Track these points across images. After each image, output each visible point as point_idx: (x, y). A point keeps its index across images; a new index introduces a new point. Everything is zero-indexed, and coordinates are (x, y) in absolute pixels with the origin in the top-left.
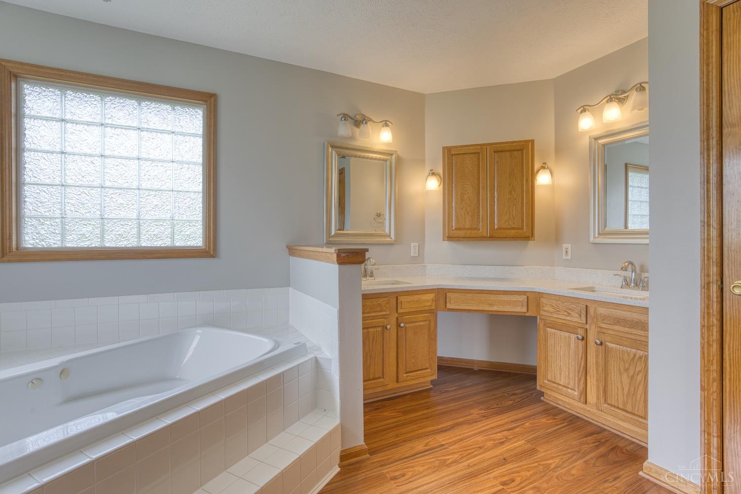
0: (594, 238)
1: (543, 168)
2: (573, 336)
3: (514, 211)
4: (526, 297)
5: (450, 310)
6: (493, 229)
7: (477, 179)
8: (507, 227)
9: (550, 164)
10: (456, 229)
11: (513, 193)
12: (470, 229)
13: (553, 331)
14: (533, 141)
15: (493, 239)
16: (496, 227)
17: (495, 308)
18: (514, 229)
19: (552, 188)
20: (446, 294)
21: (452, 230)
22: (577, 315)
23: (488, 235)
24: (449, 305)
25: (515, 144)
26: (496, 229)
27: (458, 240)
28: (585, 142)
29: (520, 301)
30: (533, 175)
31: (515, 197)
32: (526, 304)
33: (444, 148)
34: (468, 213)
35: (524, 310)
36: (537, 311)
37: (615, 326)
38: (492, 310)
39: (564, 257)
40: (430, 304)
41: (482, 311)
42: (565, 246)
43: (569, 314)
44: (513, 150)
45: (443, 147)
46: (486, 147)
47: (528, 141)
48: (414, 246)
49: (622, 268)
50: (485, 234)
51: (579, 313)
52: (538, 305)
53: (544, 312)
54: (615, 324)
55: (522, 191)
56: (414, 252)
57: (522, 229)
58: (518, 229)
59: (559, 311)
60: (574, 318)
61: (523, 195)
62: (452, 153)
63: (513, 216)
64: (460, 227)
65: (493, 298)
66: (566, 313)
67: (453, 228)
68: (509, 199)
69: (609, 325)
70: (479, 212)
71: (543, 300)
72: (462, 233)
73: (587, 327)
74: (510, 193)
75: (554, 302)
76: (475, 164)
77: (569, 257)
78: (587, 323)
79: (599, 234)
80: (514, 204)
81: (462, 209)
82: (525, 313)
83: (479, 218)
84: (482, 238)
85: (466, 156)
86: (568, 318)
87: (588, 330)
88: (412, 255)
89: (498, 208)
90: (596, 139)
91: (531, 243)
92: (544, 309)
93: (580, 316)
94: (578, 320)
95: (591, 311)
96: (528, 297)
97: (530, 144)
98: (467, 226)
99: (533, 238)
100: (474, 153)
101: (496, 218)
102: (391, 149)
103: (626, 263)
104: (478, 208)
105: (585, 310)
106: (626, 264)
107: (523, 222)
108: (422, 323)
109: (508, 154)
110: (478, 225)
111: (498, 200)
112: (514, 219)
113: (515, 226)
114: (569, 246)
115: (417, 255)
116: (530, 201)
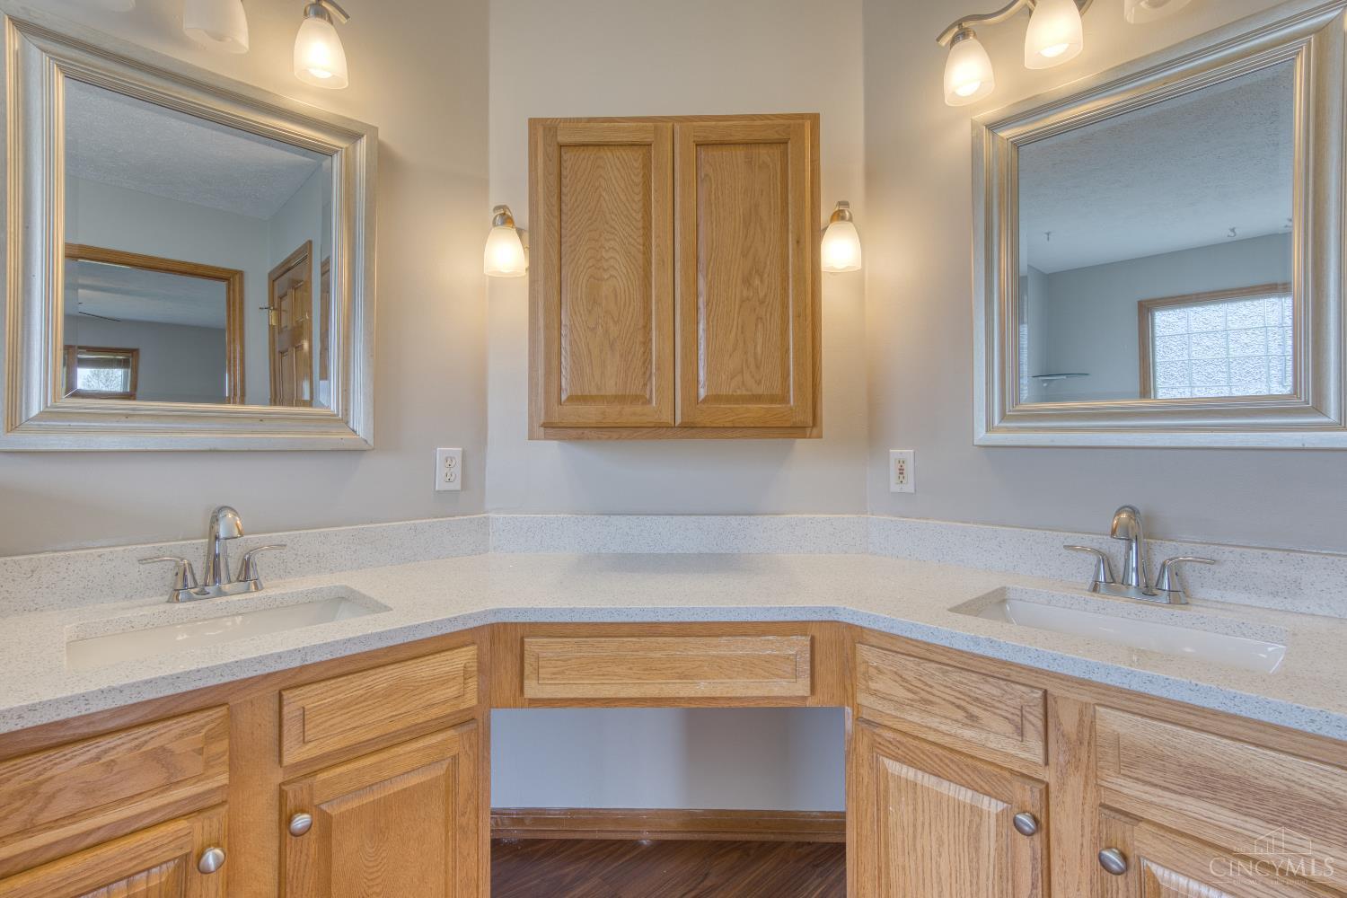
0: (990, 427)
1: (839, 216)
2: (992, 806)
3: (760, 342)
4: (806, 641)
5: (536, 702)
6: (692, 399)
7: (641, 232)
8: (739, 392)
9: (857, 207)
10: (572, 399)
11: (757, 282)
12: (621, 399)
13: (908, 773)
14: (815, 118)
15: (694, 431)
16: (702, 393)
17: (702, 688)
18: (757, 398)
19: (857, 281)
20: (522, 643)
21: (560, 403)
22: (1009, 728)
23: (679, 421)
24: (534, 683)
25: (762, 122)
26: (705, 401)
27: (579, 438)
28: (959, 140)
29: (787, 658)
30: (817, 234)
31: (761, 295)
32: (807, 667)
33: (533, 123)
34: (612, 346)
35: (801, 688)
36: (845, 688)
37: (1188, 800)
38: (692, 694)
39: (895, 488)
40: (451, 691)
41: (657, 702)
42: (895, 453)
43: (972, 717)
44: (757, 143)
45: (530, 120)
46: (670, 124)
47: (802, 116)
48: (447, 454)
49: (1113, 532)
50: (666, 417)
51: (1018, 719)
52: (848, 671)
53: (872, 699)
54: (1187, 791)
55: (785, 279)
56: (445, 477)
57: (784, 399)
58: (772, 399)
59: (931, 703)
60: (992, 737)
61: (785, 290)
62: (562, 139)
63: (755, 353)
64: (586, 393)
65: (695, 649)
66: (960, 715)
67: (564, 397)
68: (742, 301)
69: (1160, 792)
70: (647, 343)
71: (864, 652)
72: (590, 413)
73: (1048, 775)
74: (747, 281)
75: (910, 665)
76: (636, 180)
77: (909, 487)
78: (1047, 763)
79: (1003, 417)
80: (759, 318)
81: (593, 330)
82: (804, 698)
83: (647, 362)
84: (657, 430)
85: (607, 154)
86: (968, 733)
87: (1052, 789)
88: (440, 485)
89: (707, 330)
90: (993, 127)
91: (800, 444)
92: (873, 685)
93: (1021, 732)
94: (1012, 747)
95: (1067, 718)
96: (813, 640)
97: (808, 124)
98: (611, 388)
99: (815, 431)
100: (632, 145)
101: (702, 364)
102: (349, 116)
103: (1119, 512)
104: (646, 328)
105: (1039, 711)
106: (1124, 516)
107: (785, 377)
108: (414, 780)
109: (740, 153)
110: (645, 385)
111: (708, 303)
112: (758, 367)
113: (760, 390)
114: (908, 453)
115: (457, 485)
116: (809, 311)
